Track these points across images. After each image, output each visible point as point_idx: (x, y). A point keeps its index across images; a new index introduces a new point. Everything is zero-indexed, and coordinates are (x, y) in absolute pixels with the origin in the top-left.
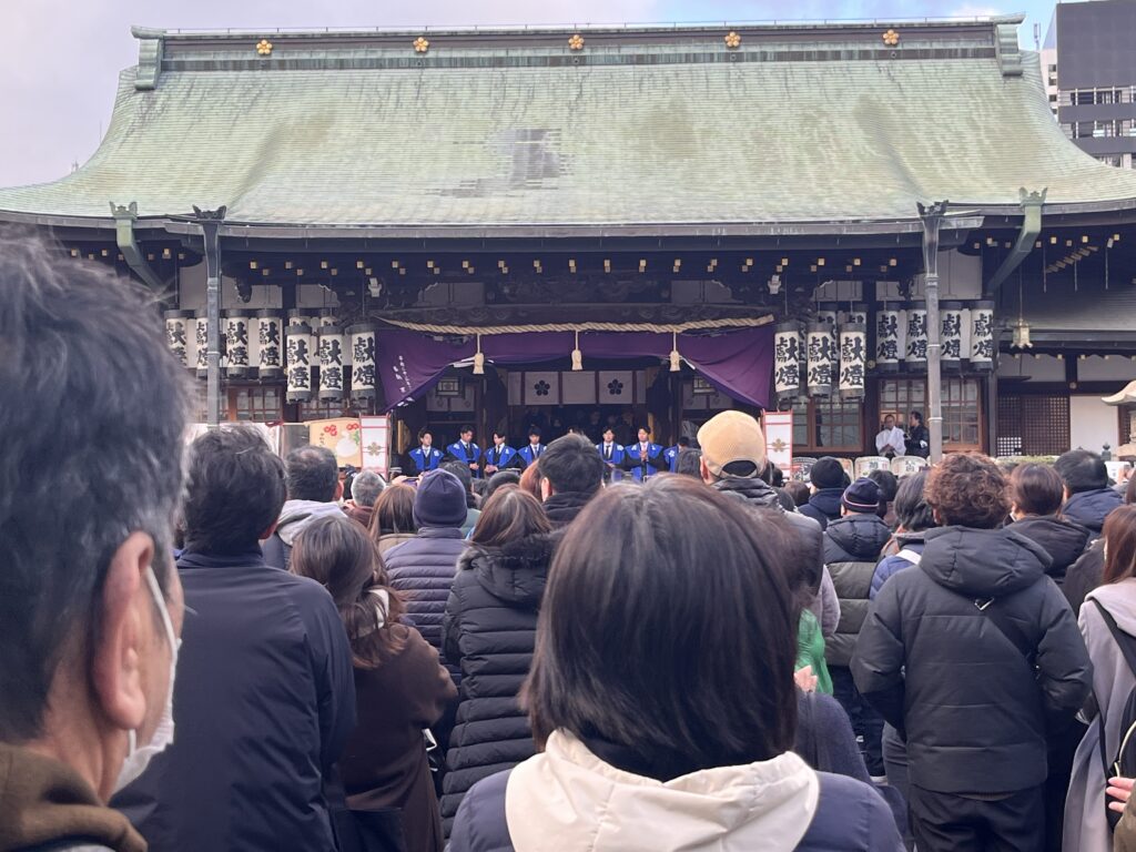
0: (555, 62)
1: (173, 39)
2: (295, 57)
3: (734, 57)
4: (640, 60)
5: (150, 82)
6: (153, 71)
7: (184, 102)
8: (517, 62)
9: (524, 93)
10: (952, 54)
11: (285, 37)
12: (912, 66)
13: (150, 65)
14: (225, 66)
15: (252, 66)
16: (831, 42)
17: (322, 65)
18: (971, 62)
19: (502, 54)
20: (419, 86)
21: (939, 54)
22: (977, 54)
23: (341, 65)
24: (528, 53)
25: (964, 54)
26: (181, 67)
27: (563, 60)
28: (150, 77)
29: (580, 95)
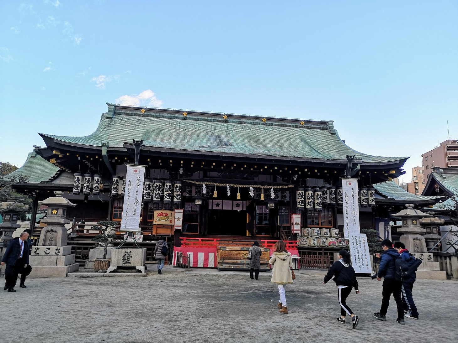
0: (220, 121)
1: (118, 106)
2: (151, 114)
3: (264, 124)
4: (241, 123)
5: (111, 116)
6: (112, 114)
7: (120, 122)
8: (210, 121)
9: (213, 128)
10: (317, 128)
11: (149, 109)
12: (308, 130)
13: (111, 112)
14: (132, 115)
15: (139, 115)
16: (288, 123)
17: (159, 117)
18: (322, 131)
19: (206, 118)
20: (185, 124)
21: (314, 128)
22: (323, 129)
23: (164, 117)
24: (213, 119)
25: (320, 129)
26: (120, 114)
27: (222, 121)
28: (111, 115)
29: (228, 129)
